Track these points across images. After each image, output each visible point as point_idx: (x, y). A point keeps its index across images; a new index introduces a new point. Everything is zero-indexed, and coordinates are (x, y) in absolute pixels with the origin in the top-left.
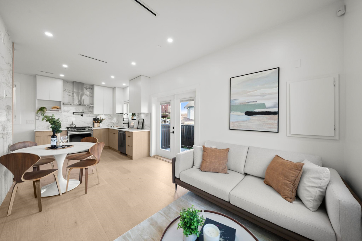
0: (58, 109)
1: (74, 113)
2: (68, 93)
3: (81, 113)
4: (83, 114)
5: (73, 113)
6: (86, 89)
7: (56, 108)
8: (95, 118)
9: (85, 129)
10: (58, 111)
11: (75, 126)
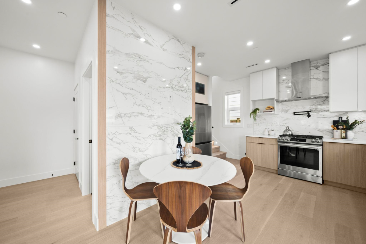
0: (271, 109)
1: (296, 113)
2: (286, 85)
3: (307, 113)
4: (310, 113)
5: (294, 113)
6: (317, 68)
7: (269, 109)
8: (337, 119)
9: (305, 141)
10: (272, 112)
11: (290, 133)
